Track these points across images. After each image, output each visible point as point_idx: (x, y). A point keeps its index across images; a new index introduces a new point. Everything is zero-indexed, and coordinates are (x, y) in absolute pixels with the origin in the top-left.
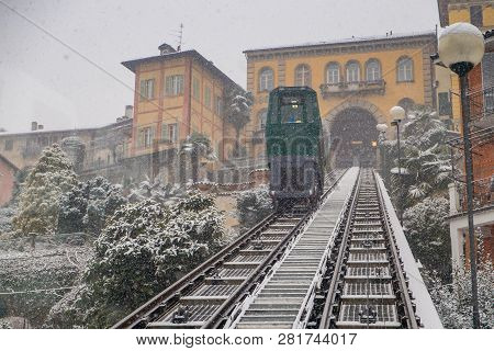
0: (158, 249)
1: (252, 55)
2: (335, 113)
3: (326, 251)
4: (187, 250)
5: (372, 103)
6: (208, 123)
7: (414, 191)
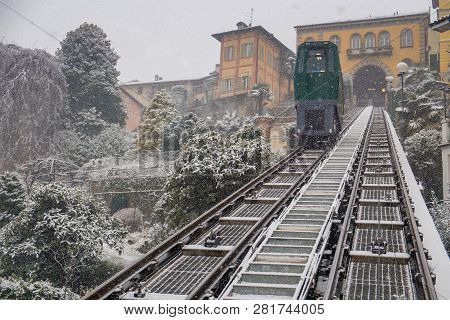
0: (219, 169)
1: (300, 29)
2: (356, 69)
3: (345, 176)
4: (239, 170)
5: (383, 62)
6: (269, 75)
7: (413, 124)
